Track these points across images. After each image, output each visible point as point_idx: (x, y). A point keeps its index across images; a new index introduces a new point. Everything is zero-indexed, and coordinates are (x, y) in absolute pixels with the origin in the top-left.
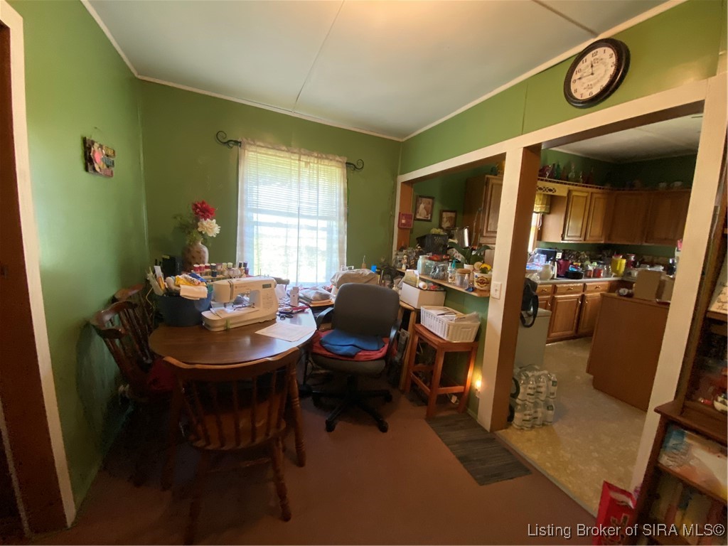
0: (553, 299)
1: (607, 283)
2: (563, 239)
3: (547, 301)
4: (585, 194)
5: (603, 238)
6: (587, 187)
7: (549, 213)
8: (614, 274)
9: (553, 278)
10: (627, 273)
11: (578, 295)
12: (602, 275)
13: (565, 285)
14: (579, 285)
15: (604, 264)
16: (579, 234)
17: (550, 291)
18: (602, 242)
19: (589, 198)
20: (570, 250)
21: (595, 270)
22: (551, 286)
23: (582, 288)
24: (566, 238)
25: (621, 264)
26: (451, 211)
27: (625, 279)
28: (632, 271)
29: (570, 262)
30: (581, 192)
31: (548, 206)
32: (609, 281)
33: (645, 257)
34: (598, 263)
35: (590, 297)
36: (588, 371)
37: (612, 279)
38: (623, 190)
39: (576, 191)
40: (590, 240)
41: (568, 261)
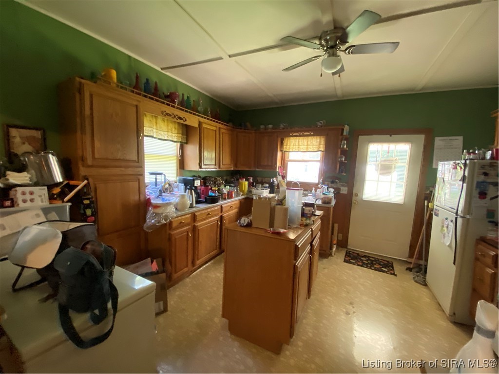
0: (194, 227)
1: (238, 202)
2: (200, 167)
3: (187, 232)
4: (214, 128)
5: (232, 166)
6: (214, 121)
7: (187, 143)
8: (241, 193)
9: (191, 206)
10: (250, 192)
11: (217, 217)
12: (233, 196)
13: (204, 212)
14: (216, 208)
15: (234, 186)
16: (214, 163)
17: (189, 221)
18: (232, 169)
19: (218, 132)
20: (210, 177)
21: (228, 192)
22: (189, 216)
23: (220, 209)
24: (203, 166)
25: (245, 185)
26: (37, 129)
27: (249, 196)
28: (252, 190)
29: (210, 187)
30: (210, 125)
31: (185, 136)
32: (239, 200)
33: (258, 178)
34: (230, 186)
35: (228, 216)
36: (224, 316)
37: (241, 197)
38: (241, 129)
39: (205, 123)
40: (224, 168)
41: (208, 186)
